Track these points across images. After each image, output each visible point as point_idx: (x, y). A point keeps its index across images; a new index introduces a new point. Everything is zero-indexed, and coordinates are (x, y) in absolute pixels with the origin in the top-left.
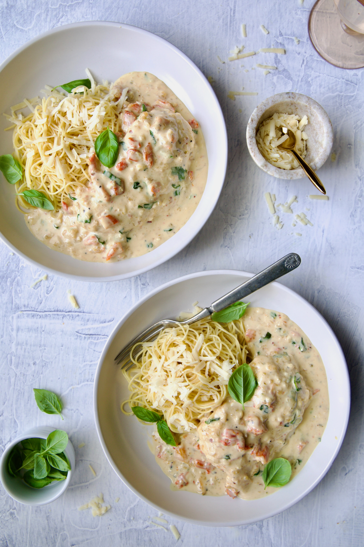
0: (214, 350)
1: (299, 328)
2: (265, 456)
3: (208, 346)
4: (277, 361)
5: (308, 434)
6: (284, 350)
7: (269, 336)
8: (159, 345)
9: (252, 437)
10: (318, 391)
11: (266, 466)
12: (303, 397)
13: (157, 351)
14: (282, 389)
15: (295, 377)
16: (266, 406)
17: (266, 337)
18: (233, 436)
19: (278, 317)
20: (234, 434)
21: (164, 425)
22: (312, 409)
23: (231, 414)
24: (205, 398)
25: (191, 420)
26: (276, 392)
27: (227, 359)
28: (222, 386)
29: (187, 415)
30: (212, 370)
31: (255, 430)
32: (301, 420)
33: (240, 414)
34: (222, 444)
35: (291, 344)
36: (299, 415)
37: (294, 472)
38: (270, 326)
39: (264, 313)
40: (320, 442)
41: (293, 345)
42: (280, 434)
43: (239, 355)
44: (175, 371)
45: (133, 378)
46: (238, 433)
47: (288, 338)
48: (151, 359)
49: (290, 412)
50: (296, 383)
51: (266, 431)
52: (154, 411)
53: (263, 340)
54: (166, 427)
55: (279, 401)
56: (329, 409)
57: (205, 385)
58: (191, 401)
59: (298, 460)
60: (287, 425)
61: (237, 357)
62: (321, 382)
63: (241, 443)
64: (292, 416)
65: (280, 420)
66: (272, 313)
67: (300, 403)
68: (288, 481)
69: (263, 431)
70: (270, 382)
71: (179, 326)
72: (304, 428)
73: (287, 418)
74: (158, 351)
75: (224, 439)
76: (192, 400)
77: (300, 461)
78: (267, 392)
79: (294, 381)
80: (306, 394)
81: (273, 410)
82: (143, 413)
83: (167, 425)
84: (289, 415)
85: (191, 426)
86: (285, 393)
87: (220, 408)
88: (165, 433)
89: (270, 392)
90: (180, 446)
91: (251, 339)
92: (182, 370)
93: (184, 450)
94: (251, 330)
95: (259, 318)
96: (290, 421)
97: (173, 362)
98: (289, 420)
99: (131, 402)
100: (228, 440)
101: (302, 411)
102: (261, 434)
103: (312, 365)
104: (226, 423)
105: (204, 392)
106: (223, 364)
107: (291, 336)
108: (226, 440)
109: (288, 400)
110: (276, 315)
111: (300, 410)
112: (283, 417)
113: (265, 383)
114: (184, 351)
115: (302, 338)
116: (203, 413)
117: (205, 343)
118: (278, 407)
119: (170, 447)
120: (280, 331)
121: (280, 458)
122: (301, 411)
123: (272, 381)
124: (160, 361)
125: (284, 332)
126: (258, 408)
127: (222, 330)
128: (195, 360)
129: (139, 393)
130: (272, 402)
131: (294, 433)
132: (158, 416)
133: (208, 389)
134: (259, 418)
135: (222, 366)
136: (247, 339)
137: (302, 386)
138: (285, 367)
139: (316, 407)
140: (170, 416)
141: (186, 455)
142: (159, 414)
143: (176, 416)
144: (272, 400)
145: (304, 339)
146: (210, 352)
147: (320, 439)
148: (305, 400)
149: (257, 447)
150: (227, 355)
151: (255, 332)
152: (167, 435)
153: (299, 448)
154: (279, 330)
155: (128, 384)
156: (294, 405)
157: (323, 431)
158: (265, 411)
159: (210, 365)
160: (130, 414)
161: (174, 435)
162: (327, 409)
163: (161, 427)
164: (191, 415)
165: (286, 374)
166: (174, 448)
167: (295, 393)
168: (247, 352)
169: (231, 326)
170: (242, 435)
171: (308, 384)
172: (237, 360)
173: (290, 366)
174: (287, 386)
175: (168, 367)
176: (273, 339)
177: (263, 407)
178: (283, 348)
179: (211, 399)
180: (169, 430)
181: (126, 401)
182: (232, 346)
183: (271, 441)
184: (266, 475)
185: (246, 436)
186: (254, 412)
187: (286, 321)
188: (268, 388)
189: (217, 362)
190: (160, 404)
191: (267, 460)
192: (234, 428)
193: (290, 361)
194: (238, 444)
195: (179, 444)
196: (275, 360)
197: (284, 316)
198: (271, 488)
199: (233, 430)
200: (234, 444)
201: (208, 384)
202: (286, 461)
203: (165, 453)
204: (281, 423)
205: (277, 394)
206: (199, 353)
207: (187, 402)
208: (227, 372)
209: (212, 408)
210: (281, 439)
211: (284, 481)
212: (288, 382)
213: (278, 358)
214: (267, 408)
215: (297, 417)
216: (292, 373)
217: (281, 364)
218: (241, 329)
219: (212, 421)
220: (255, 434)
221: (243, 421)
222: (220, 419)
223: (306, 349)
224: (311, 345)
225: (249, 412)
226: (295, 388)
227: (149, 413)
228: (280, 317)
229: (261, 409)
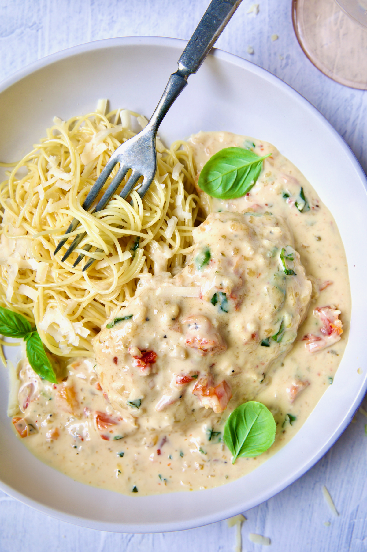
1: (299, 172)
2: (221, 398)
4: (251, 222)
5: (309, 369)
6: (267, 209)
10: (329, 285)
12: (297, 291)
14: (257, 268)
15: (284, 250)
16: (224, 294)
19: (257, 149)
21: (35, 340)
23: (155, 311)
26: (244, 272)
31: (201, 340)
32: (293, 336)
33: (173, 310)
35: (280, 198)
36: (290, 324)
37: (280, 439)
39: (232, 142)
40: (331, 385)
42: (252, 360)
47: (277, 185)
49: (271, 313)
50: (284, 259)
51: (222, 348)
52: (19, 313)
54: (39, 343)
55: (250, 291)
59: (289, 415)
60: (267, 343)
62: (336, 269)
64: (275, 324)
65: (251, 328)
66: (248, 142)
67: (291, 301)
70: (232, 253)
73: (265, 327)
77: (292, 419)
78: (226, 270)
79: (282, 255)
80: (305, 286)
81: (238, 306)
83: (39, 340)
84: (270, 320)
85: (80, 333)
86: (262, 276)
88: (39, 358)
89: (232, 270)
90: (65, 384)
93: (73, 392)
96: (271, 335)
98: (269, 331)
101: (295, 317)
102: (212, 350)
103: (319, 239)
104: (146, 325)
107: (282, 183)
109: (268, 289)
110: (254, 146)
111: (291, 314)
112: (258, 323)
113: (225, 253)
115: (302, 189)
118: (248, 302)
119: (48, 387)
122: (293, 317)
123: (237, 251)
125: (268, 175)
126: (209, 300)
131: (283, 364)
132: (26, 323)
134: (209, 320)
137: (297, 270)
138: (266, 232)
141: (77, 401)
142: (28, 319)
144: (236, 286)
145: (305, 190)
147: (331, 379)
148: (302, 297)
149: (205, 377)
152: (41, 362)
153: (291, 391)
156: (278, 300)
157: (338, 364)
158: (222, 308)
161: (56, 363)
163: (32, 346)
165: (266, 243)
166: (55, 388)
167: (282, 278)
168: (195, 206)
171: (310, 273)
173: (277, 231)
174: (266, 262)
177: (217, 299)
178: (266, 205)
180: (43, 350)
183: (233, 371)
186: (200, 310)
187: (273, 156)
188: (230, 263)
193: (277, 224)
195: (65, 379)
196: (248, 218)
197: (269, 147)
202: (266, 413)
203: (39, 396)
204: (253, 336)
205: (247, 276)
212: (268, 256)
213: (253, 216)
214: (226, 300)
215: (287, 328)
216: (277, 242)
217: (258, 227)
218: (189, 168)
219: (117, 321)
220: (201, 349)
221: (177, 323)
222: (133, 318)
223: (309, 207)
224: (318, 202)
225: (191, 308)
226: (283, 268)
227: (8, 316)
228: (262, 148)
229: (214, 301)
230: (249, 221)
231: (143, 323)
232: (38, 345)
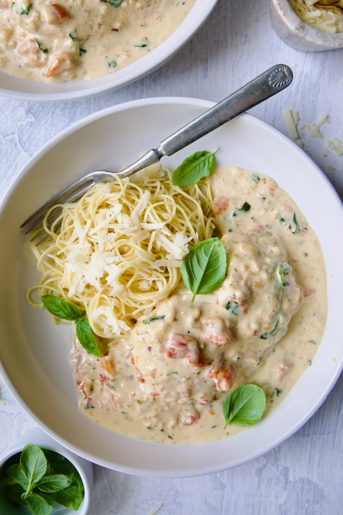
0: (164, 215)
1: (292, 201)
2: (229, 379)
3: (155, 208)
4: (256, 242)
5: (293, 354)
6: (267, 229)
7: (247, 207)
8: (85, 206)
9: (212, 348)
10: (313, 291)
11: (229, 395)
12: (290, 297)
13: (82, 215)
14: (261, 281)
15: (282, 266)
16: (236, 303)
17: (242, 208)
18: (183, 344)
19: (261, 182)
20: (184, 341)
21: (85, 325)
22: (302, 317)
23: (182, 313)
24: (144, 286)
25: (123, 317)
26: (252, 284)
27: (181, 230)
28: (172, 268)
29: (117, 309)
30: (159, 244)
31: (217, 338)
32: (285, 331)
33: (196, 313)
34: (165, 356)
35: (278, 221)
36: (283, 323)
37: (269, 407)
38: (249, 193)
39: (242, 175)
40: (310, 366)
41: (281, 224)
42: (253, 349)
43: (201, 228)
44: (104, 241)
45: (44, 253)
46: (189, 341)
47: (275, 212)
48: (72, 226)
49: (270, 316)
50: (282, 274)
51: (232, 342)
52: (72, 303)
53: (238, 213)
54: (88, 327)
55: (255, 299)
56: (326, 319)
57: (144, 263)
58: (122, 286)
59: (276, 389)
60: (265, 337)
61: (197, 230)
62: (318, 279)
63: (193, 355)
64: (272, 323)
65: (254, 327)
66: (254, 176)
67: (286, 305)
68: (259, 419)
69: (227, 340)
70: (243, 269)
71: (117, 180)
72: (290, 344)
73: (265, 326)
74: (83, 213)
75: (169, 348)
76: (125, 286)
77: (278, 392)
78: (238, 283)
79: (280, 271)
80: (296, 294)
81: (246, 311)
82: (57, 306)
83: (88, 325)
84: (269, 321)
85: (122, 327)
86: (265, 288)
87: (166, 302)
88: (86, 337)
89: (242, 283)
90: (107, 358)
91: (220, 210)
92: (113, 241)
93: (112, 364)
94: (222, 198)
95: (234, 181)
96: (269, 331)
97: (102, 229)
98: (268, 329)
99: (41, 288)
100: (174, 350)
101: (288, 317)
102: (225, 345)
103: (306, 255)
104: (174, 324)
105: (143, 275)
106: (175, 237)
107: (280, 209)
108: (171, 349)
109: (269, 298)
110: (259, 179)
111: (285, 315)
112: (260, 323)
113: (237, 269)
114: (118, 213)
115: (295, 215)
116: (140, 308)
117: (150, 204)
118: (253, 307)
119: (92, 358)
120: (263, 202)
121: (250, 385)
122: (286, 317)
123: (247, 267)
124: (83, 228)
125: (269, 203)
126: (223, 306)
127: (180, 191)
128: (134, 226)
129: (52, 274)
130: (245, 299)
131: (274, 351)
132: (78, 311)
133: (149, 271)
134: (223, 321)
135: (173, 238)
136: (215, 209)
137: (290, 281)
138: (268, 251)
139: (309, 315)
140: (92, 310)
141: (115, 371)
142: (79, 308)
143: (100, 311)
144: (246, 296)
145: (297, 216)
146: (157, 217)
147: (310, 361)
148: (293, 302)
149: (217, 364)
150: (183, 225)
151: (228, 200)
152: (88, 340)
153: (280, 371)
154: (262, 200)
155: (37, 261)
156: (277, 306)
157: (316, 351)
158: (233, 312)
159: (156, 236)
160: (38, 305)
161: (100, 341)
162: (323, 319)
163: (81, 328)
164: (123, 311)
165: (268, 260)
166: (98, 360)
167: (280, 289)
168: (214, 227)
169: (193, 189)
170: (195, 343)
171: (300, 282)
172: (197, 233)
173: (276, 250)
174: (268, 277)
175: (94, 237)
176: (252, 213)
177: (230, 305)
178: (267, 226)
179: (154, 289)
180: (90, 332)
181: (34, 287)
182: (192, 214)
183: (238, 358)
184: (228, 408)
185: (202, 346)
186: (216, 312)
187: (274, 188)
188: (241, 278)
189: (167, 232)
190: (78, 291)
191: (231, 386)
192: (185, 332)
193: (276, 244)
194: (188, 357)
195: (106, 354)
196: (254, 239)
197: (270, 180)
198: (234, 427)
199: (183, 336)
200: (183, 357)
201: (150, 262)
202: (259, 390)
203: (85, 365)
204: (256, 332)
205: (253, 288)
206: (142, 218)
207: (116, 287)
208: (181, 248)
209: (154, 301)
210: (255, 358)
211: (254, 418)
212: (270, 271)
213: (257, 237)
214: (237, 307)
215: (280, 326)
216: (276, 259)
217: (262, 246)
218: (208, 194)
219: (153, 319)
220: (216, 344)
221: (198, 323)
222: (165, 318)
223: (299, 230)
224: (306, 225)
225: (209, 311)
226: (280, 281)
227: (64, 305)
228: (265, 181)
229: (228, 307)
230: (255, 242)
231: (172, 323)
232: (88, 329)
